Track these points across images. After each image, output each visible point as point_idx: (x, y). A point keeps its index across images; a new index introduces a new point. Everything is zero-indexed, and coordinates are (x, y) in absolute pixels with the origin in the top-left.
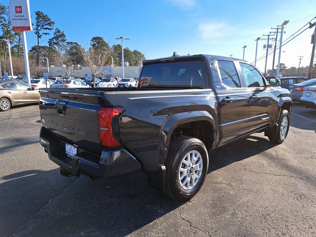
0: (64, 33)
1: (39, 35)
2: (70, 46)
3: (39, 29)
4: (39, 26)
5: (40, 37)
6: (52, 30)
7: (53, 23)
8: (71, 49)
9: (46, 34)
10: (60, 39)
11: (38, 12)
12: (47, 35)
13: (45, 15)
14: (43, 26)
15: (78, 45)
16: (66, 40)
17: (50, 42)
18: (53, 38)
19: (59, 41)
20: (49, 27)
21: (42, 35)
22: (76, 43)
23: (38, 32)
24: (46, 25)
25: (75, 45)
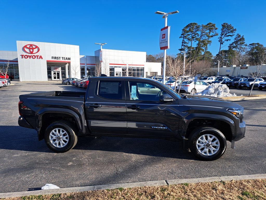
0: (244, 37)
1: (222, 42)
2: (251, 47)
3: (223, 37)
4: (223, 34)
5: (222, 43)
6: (233, 36)
7: (235, 30)
8: (252, 49)
9: (227, 40)
10: (239, 43)
11: (224, 23)
12: (229, 41)
13: (229, 25)
14: (226, 34)
15: (260, 45)
16: (244, 43)
17: (230, 47)
18: (233, 43)
19: (238, 45)
20: (231, 34)
21: (224, 42)
22: (258, 44)
23: (222, 40)
24: (229, 32)
25: (257, 45)
